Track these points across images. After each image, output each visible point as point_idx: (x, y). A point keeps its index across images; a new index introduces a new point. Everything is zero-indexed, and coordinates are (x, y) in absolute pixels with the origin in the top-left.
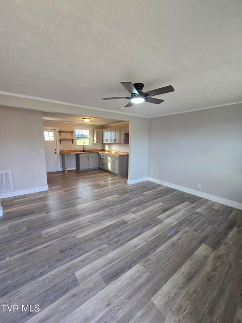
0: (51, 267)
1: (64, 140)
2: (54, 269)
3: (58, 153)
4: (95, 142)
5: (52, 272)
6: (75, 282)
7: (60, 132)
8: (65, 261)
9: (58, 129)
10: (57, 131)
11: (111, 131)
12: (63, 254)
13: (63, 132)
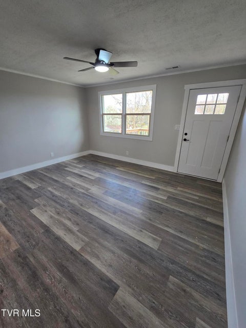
0: (174, 211)
2: (173, 209)
5: (175, 208)
6: (169, 197)
8: (164, 207)
12: (162, 211)
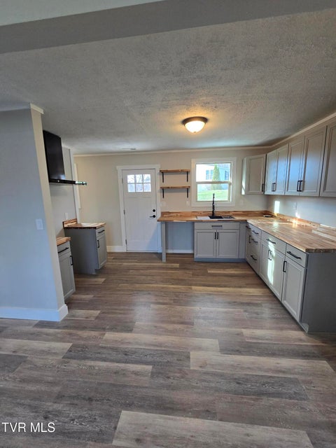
3: (159, 216)
4: (243, 193)
7: (163, 173)
9: (158, 167)
10: (158, 171)
13: (168, 172)
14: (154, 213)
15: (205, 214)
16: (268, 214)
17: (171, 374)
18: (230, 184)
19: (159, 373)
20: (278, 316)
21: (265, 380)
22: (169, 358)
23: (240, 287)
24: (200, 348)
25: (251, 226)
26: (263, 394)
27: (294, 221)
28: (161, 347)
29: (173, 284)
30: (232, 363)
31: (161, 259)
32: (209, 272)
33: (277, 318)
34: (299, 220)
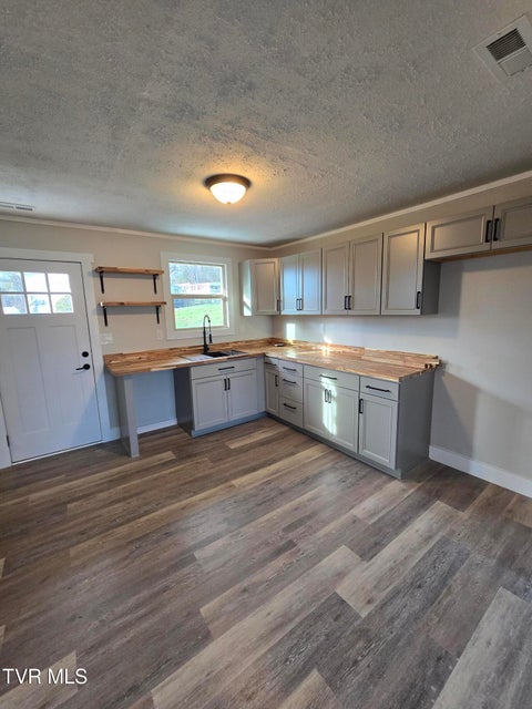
1: (122, 307)
3: (99, 364)
4: (247, 313)
7: (101, 273)
9: (90, 261)
10: (89, 268)
11: (301, 265)
13: (116, 272)
14: (87, 361)
15: (193, 351)
16: (277, 341)
17: (352, 653)
18: (225, 300)
19: (338, 669)
20: (363, 473)
21: (430, 560)
22: (322, 630)
23: (293, 454)
24: (340, 575)
25: (274, 361)
26: (446, 579)
27: (323, 348)
28: (291, 620)
29: (195, 493)
30: (388, 565)
31: (128, 454)
32: (232, 447)
33: (365, 476)
34: (331, 346)
